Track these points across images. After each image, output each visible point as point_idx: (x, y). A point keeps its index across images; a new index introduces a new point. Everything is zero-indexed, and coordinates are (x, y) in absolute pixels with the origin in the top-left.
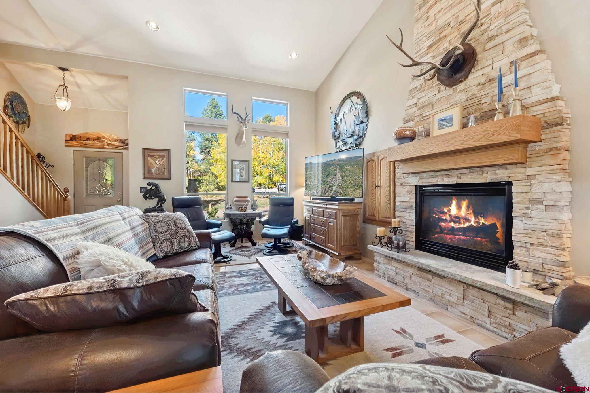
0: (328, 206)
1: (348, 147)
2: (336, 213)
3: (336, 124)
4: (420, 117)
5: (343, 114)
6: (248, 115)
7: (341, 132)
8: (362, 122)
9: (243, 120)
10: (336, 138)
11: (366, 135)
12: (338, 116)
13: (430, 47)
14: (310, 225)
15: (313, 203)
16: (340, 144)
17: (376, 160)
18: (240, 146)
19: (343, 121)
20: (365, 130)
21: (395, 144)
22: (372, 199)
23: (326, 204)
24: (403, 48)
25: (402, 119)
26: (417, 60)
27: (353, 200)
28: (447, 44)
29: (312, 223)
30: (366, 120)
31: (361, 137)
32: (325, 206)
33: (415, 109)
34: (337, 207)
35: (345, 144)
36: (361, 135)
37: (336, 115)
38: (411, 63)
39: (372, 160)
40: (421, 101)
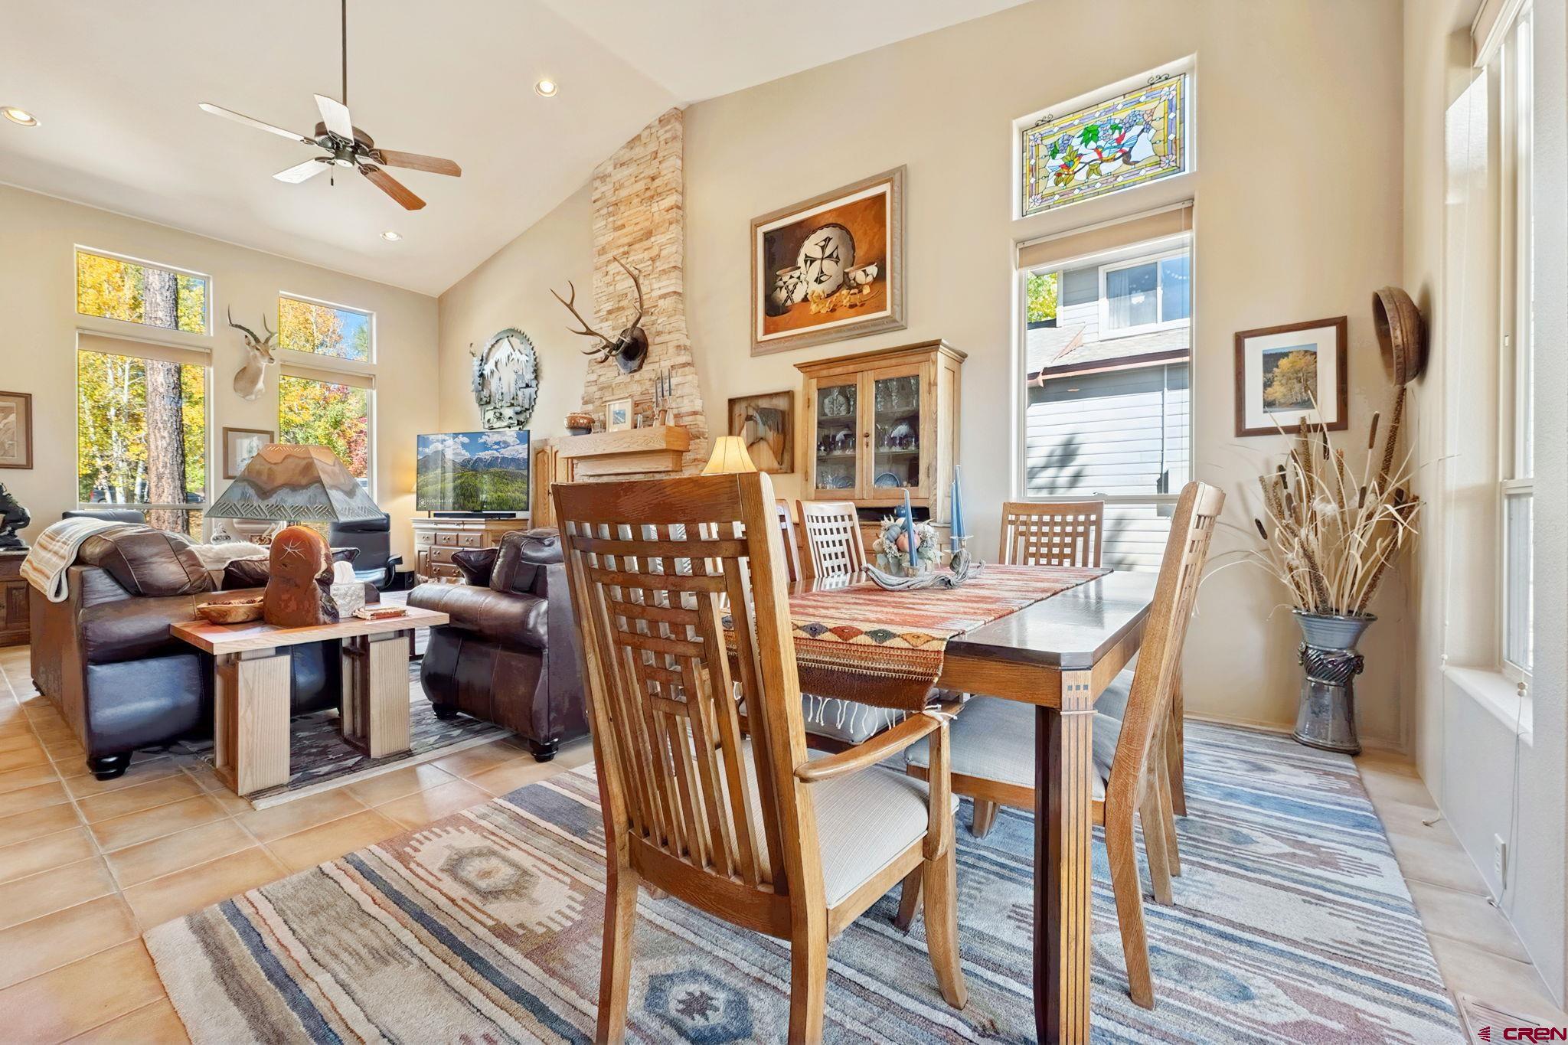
0: (466, 527)
1: (506, 424)
2: (482, 536)
3: (482, 375)
4: (600, 401)
5: (496, 363)
6: (272, 334)
7: (493, 394)
8: (527, 386)
9: (258, 343)
10: (485, 402)
11: (535, 408)
12: (486, 363)
13: (610, 312)
14: (431, 566)
15: (436, 523)
16: (490, 415)
17: (549, 451)
18: (248, 398)
19: (496, 375)
20: (533, 401)
21: (568, 433)
22: (544, 514)
23: (463, 524)
24: (575, 306)
25: (580, 399)
26: (593, 329)
27: (514, 515)
28: (624, 320)
29: (434, 561)
30: (534, 383)
31: (527, 409)
32: (461, 527)
33: (594, 388)
34: (483, 527)
35: (500, 417)
36: (527, 407)
37: (483, 360)
38: (584, 330)
39: (543, 451)
40: (602, 379)
